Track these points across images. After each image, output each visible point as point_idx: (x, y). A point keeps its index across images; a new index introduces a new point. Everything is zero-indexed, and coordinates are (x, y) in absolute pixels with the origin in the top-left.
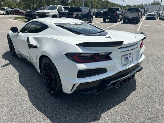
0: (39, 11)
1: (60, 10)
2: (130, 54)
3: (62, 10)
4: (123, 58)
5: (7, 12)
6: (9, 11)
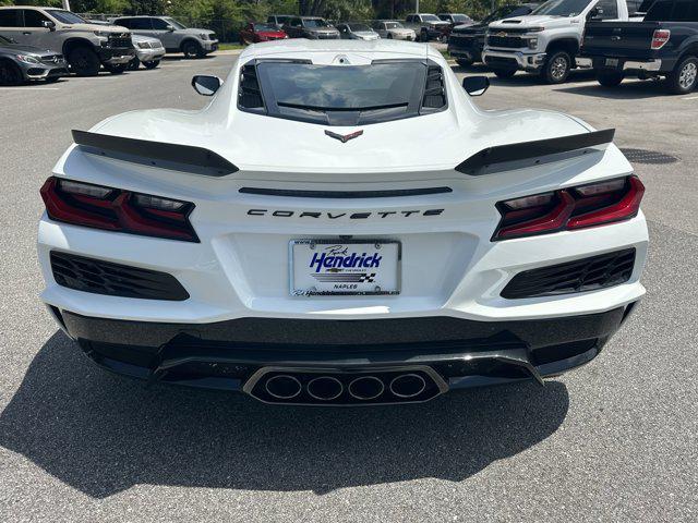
0: (498, 24)
1: (597, 17)
2: (377, 241)
3: (617, 17)
4: (306, 254)
5: (423, 29)
6: (431, 26)
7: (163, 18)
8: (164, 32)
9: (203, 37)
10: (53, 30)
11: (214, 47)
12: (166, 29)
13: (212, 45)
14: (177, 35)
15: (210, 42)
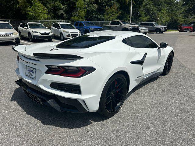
7: (152, 23)
8: (152, 26)
9: (162, 28)
10: (121, 26)
11: (165, 31)
12: (152, 25)
13: (164, 30)
14: (155, 27)
15: (164, 29)
